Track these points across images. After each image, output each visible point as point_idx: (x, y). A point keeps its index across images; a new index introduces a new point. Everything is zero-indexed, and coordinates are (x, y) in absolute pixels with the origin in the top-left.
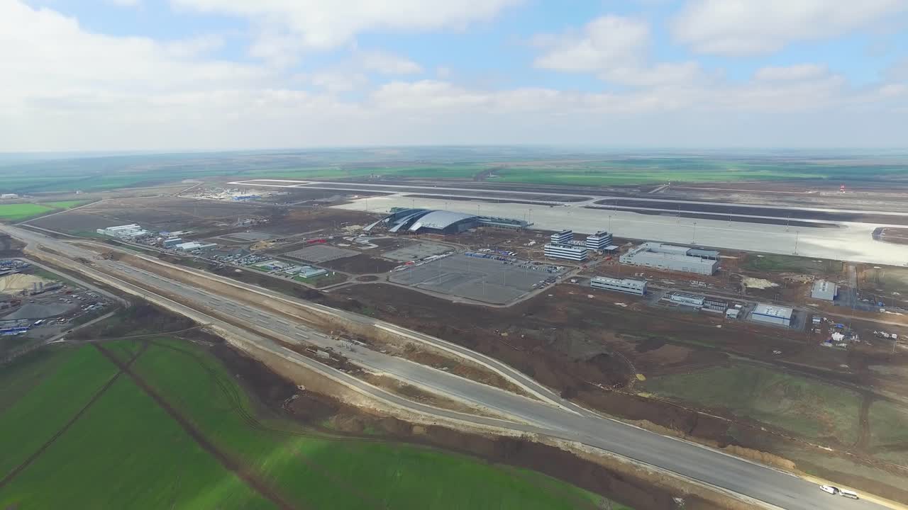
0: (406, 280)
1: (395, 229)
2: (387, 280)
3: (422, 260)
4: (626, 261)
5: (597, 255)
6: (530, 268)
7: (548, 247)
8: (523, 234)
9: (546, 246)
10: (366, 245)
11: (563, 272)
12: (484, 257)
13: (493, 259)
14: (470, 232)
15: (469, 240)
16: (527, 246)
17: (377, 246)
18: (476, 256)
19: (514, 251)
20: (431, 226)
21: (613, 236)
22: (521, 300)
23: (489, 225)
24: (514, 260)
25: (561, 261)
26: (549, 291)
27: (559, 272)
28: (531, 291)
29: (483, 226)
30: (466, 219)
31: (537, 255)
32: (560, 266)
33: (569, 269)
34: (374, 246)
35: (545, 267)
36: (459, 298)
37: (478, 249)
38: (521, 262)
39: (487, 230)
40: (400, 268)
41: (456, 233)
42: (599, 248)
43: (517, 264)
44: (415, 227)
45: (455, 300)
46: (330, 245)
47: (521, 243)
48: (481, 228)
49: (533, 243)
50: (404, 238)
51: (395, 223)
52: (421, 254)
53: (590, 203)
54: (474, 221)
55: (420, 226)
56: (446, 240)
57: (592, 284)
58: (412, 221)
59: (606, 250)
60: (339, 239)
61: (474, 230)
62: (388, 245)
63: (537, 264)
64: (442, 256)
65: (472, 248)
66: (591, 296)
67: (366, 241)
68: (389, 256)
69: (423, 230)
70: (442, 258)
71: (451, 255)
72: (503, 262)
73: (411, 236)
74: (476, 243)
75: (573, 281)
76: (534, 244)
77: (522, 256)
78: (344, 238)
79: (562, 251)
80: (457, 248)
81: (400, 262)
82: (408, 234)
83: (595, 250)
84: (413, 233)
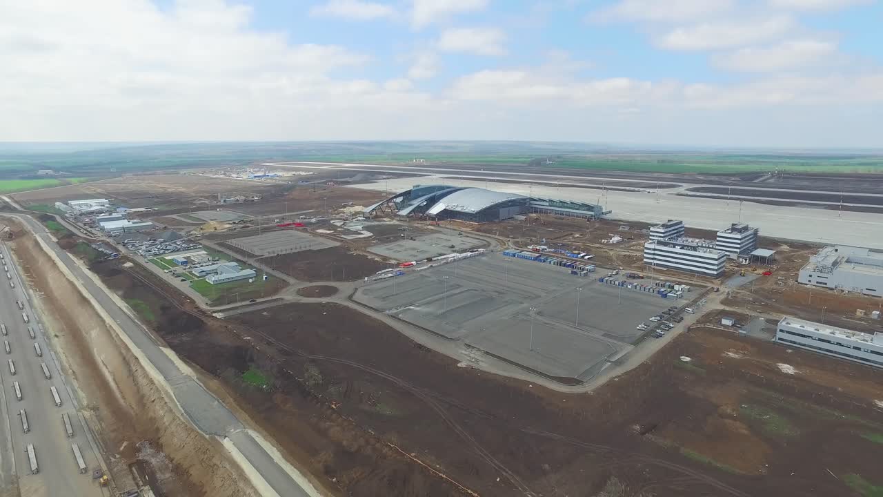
0: (384, 299)
1: (404, 212)
2: (350, 298)
3: (429, 260)
4: (814, 280)
5: (740, 265)
6: (623, 284)
7: (652, 246)
8: (597, 225)
9: (647, 245)
10: (357, 233)
11: (693, 296)
12: (536, 259)
13: (550, 265)
14: (516, 220)
15: (514, 231)
16: (608, 244)
17: (372, 234)
18: (524, 257)
19: (588, 251)
20: (459, 209)
21: (761, 234)
22: (619, 371)
23: (546, 212)
24: (589, 267)
25: (680, 274)
26: (677, 347)
27: (681, 297)
28: (638, 342)
29: (535, 212)
30: (510, 201)
31: (628, 261)
32: (679, 284)
33: (699, 291)
34: (367, 234)
35: (650, 284)
36: (475, 354)
37: (526, 245)
38: (603, 272)
39: (543, 217)
40: (386, 274)
41: (497, 221)
42: (740, 253)
43: (598, 276)
44: (436, 210)
45: (466, 358)
46: (306, 231)
47: (596, 239)
48: (534, 215)
49: (616, 239)
50: (416, 224)
51: (408, 203)
52: (433, 250)
53: (682, 190)
54: (524, 205)
55: (444, 208)
56: (478, 230)
57: (779, 335)
58: (433, 201)
59: (754, 256)
60: (324, 224)
61: (523, 218)
62: (385, 235)
63: (633, 277)
64: (465, 254)
65: (516, 244)
66: (787, 369)
67: (360, 227)
68: (381, 250)
69: (447, 214)
70: (465, 258)
71: (482, 254)
72: (569, 270)
73: (428, 222)
74: (523, 235)
75: (725, 322)
76: (619, 243)
77: (603, 261)
78: (332, 222)
79: (677, 255)
80: (493, 243)
81: (393, 262)
82: (425, 220)
83: (733, 256)
84: (432, 218)
